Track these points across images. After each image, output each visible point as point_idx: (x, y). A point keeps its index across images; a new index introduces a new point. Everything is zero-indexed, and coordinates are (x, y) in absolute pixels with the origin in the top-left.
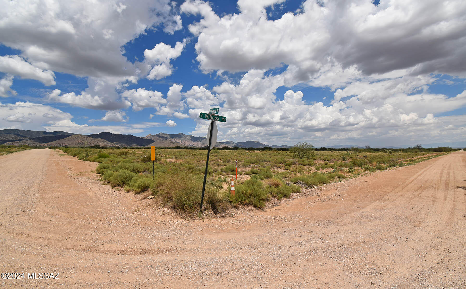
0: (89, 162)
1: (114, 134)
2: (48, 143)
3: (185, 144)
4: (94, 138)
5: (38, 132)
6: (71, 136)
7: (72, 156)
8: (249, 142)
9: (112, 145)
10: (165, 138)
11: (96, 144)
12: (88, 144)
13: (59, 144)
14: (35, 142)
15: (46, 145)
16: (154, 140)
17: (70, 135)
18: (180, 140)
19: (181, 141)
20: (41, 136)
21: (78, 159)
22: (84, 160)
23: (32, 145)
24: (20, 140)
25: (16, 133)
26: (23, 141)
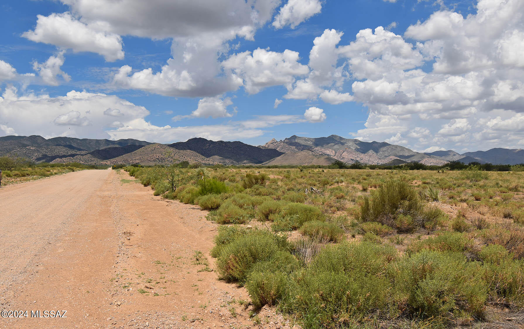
0: (177, 202)
1: (211, 141)
2: (112, 159)
3: (343, 158)
4: (178, 149)
5: (97, 141)
6: (144, 146)
7: (143, 185)
8: (495, 151)
9: (208, 162)
10: (302, 147)
11: (182, 159)
12: (170, 160)
13: (127, 160)
14: (93, 159)
15: (108, 162)
16: (282, 151)
17: (143, 144)
18: (333, 149)
19: (334, 152)
20: (102, 148)
21: (153, 192)
22: (167, 197)
23: (89, 163)
24: (73, 156)
25: (68, 143)
26: (77, 156)
